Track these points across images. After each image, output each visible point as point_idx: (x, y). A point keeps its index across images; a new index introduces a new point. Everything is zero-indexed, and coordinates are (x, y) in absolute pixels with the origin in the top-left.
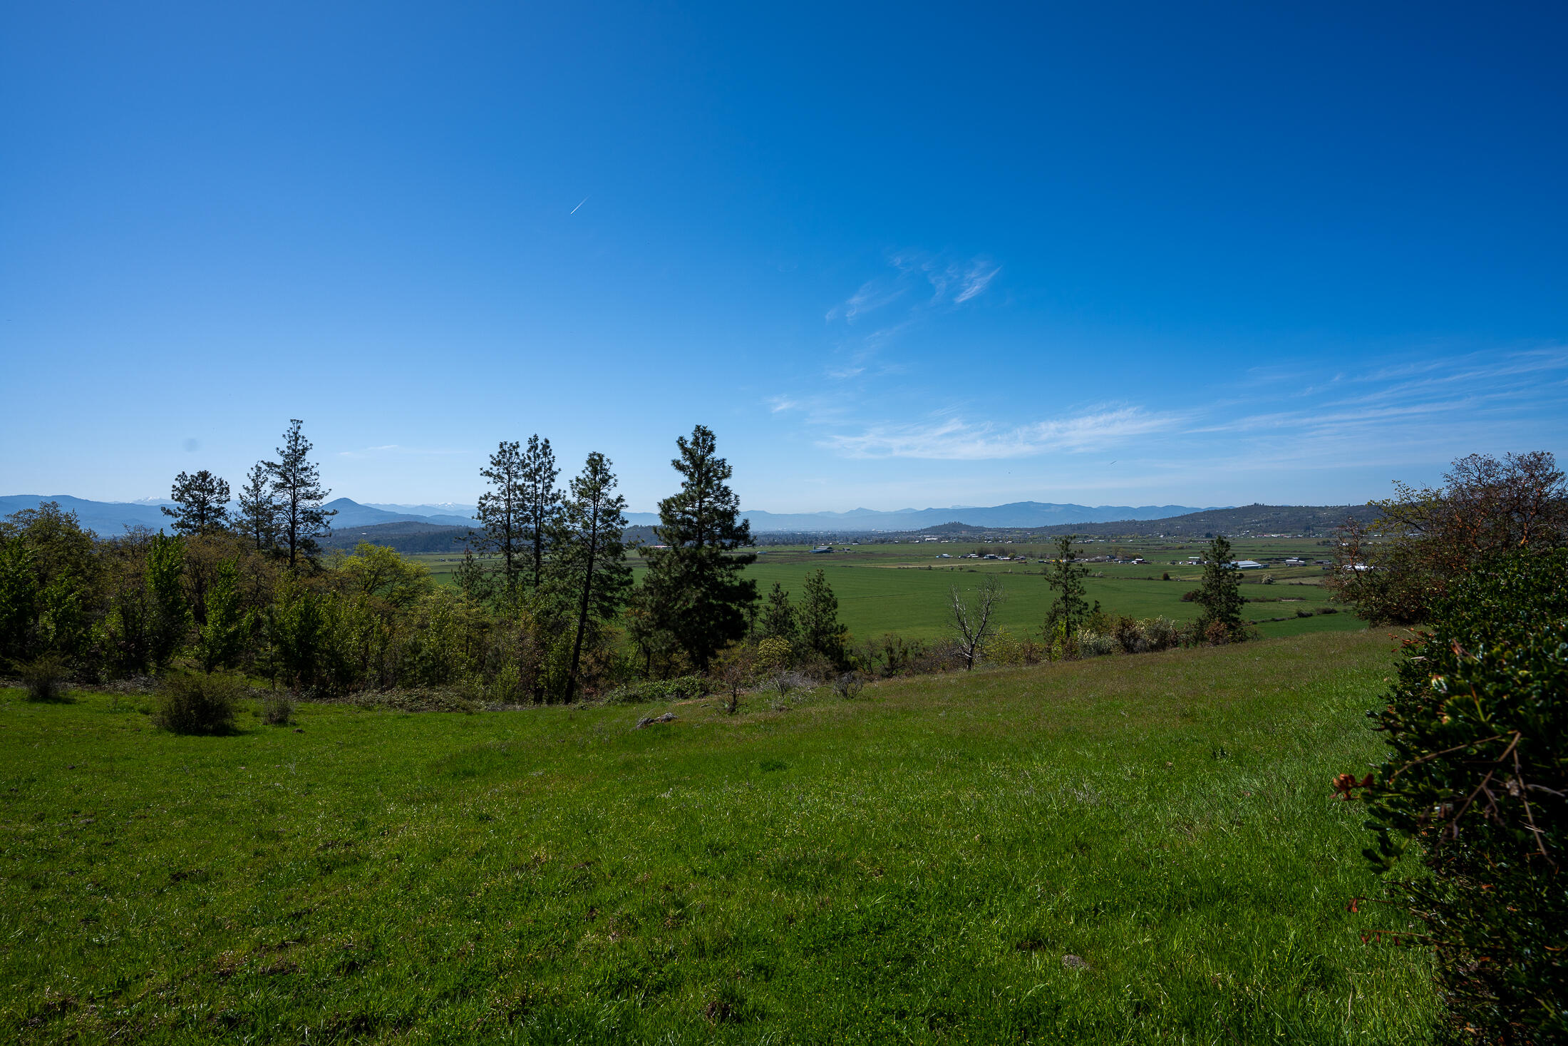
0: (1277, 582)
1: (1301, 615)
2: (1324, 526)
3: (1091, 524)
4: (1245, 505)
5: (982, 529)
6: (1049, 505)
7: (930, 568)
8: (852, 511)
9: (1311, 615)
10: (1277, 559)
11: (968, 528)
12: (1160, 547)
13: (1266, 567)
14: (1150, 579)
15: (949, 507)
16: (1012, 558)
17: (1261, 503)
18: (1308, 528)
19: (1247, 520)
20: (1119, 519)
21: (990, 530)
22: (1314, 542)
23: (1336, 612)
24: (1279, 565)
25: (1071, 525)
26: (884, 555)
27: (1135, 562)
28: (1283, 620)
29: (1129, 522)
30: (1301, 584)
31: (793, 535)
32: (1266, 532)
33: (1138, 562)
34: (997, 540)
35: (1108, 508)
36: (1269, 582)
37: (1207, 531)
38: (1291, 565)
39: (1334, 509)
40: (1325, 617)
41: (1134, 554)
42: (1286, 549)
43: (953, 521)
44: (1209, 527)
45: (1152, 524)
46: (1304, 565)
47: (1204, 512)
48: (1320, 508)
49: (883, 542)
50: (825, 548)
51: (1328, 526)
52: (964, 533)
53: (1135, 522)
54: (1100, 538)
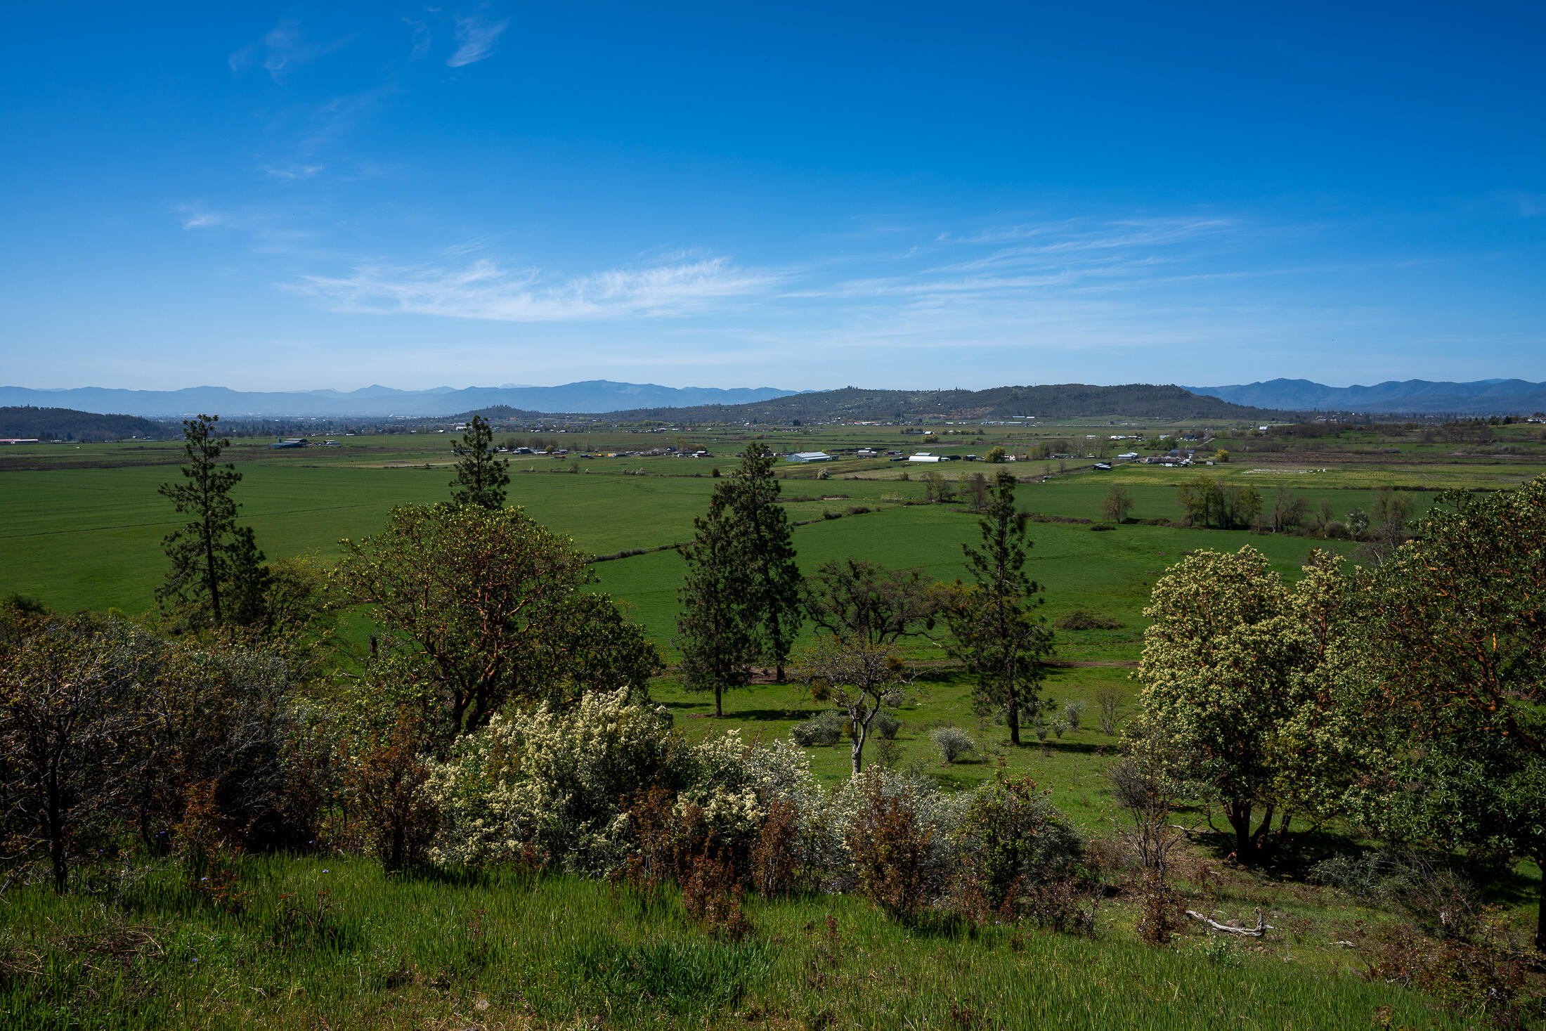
0: (833, 477)
1: (828, 517)
2: (914, 413)
3: (670, 409)
4: (838, 388)
5: (536, 415)
6: (626, 385)
7: (428, 467)
8: (362, 390)
9: (840, 516)
10: (849, 450)
11: (517, 413)
12: (737, 437)
13: (834, 459)
14: (698, 476)
15: (499, 385)
16: (550, 452)
17: (854, 386)
18: (898, 415)
19: (840, 406)
20: (702, 403)
21: (546, 415)
22: (897, 430)
23: (868, 511)
24: (851, 457)
25: (646, 410)
26: (382, 449)
27: (696, 455)
28: (807, 523)
29: (714, 407)
30: (856, 478)
31: (267, 421)
32: (857, 419)
33: (700, 455)
34: (547, 430)
35: (696, 390)
36: (825, 477)
37: (796, 418)
38: (861, 457)
39: (925, 393)
40: (854, 519)
41: (697, 445)
42: (867, 438)
43: (498, 404)
44: (799, 413)
45: (739, 410)
46: (875, 456)
47: (796, 396)
48: (912, 393)
49: (392, 432)
50: (296, 440)
51: (917, 413)
52: (513, 420)
53: (720, 407)
54: (675, 427)
